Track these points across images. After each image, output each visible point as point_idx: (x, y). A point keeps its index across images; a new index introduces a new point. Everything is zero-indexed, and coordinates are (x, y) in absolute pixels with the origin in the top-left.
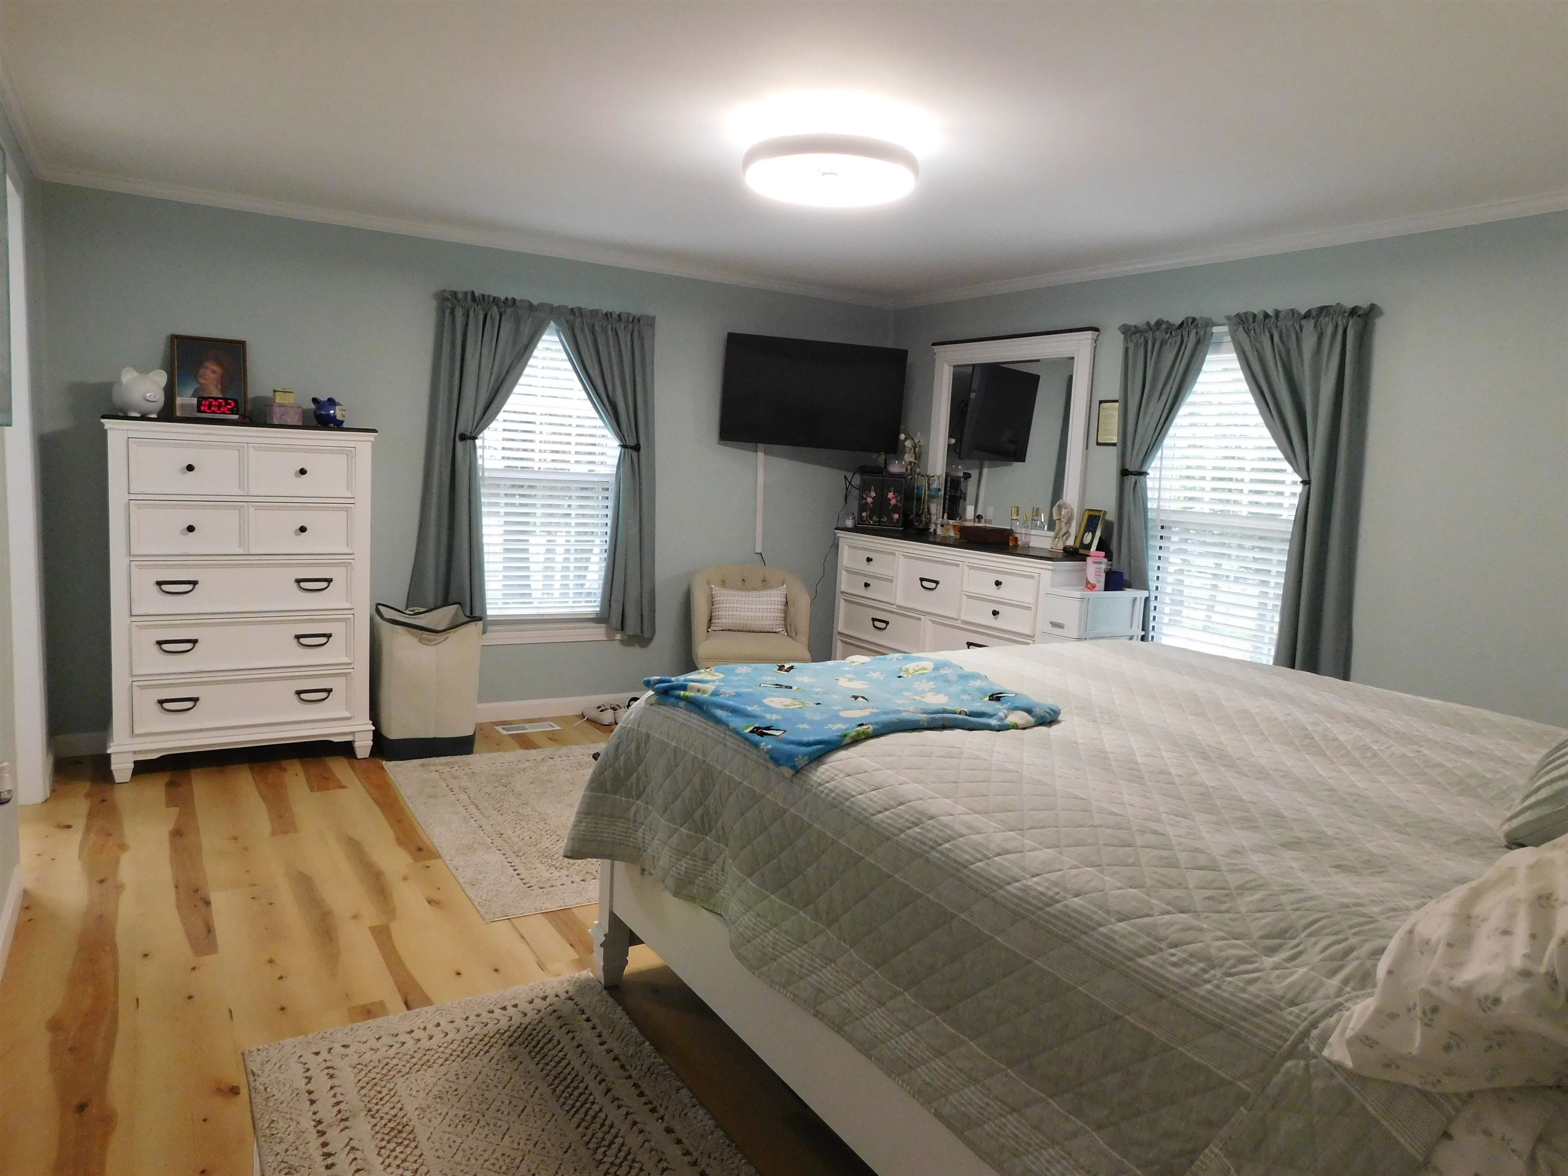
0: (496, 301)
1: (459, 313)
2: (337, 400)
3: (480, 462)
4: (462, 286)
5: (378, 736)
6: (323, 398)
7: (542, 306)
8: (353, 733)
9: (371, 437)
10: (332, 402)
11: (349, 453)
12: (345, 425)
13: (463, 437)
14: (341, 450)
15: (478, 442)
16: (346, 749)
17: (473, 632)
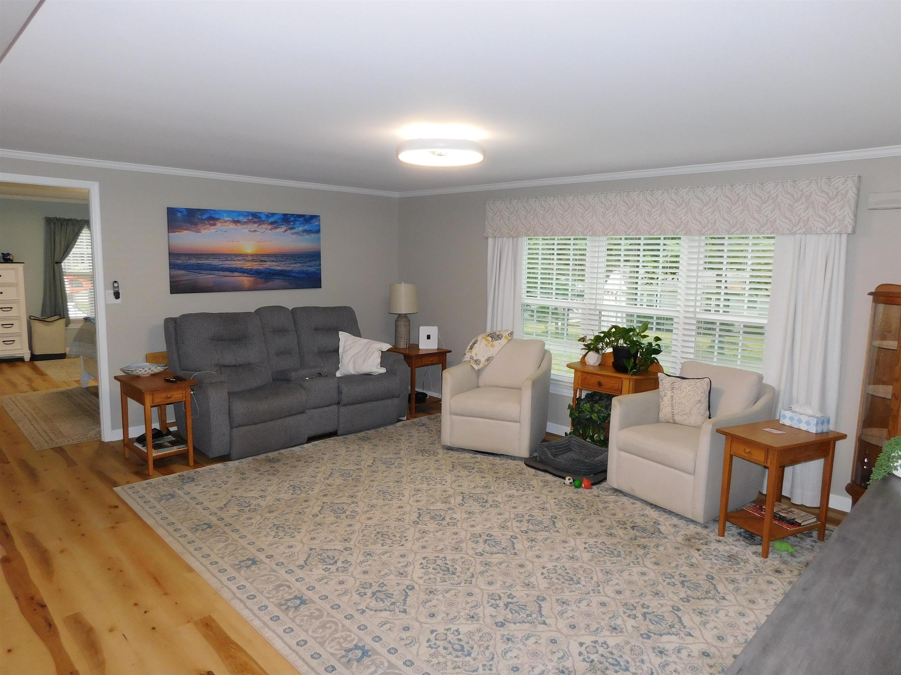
0: (65, 220)
1: (52, 225)
2: (10, 253)
3: (64, 270)
4: (51, 215)
5: (32, 354)
6: (6, 253)
7: (81, 221)
8: (23, 354)
9: (22, 265)
10: (8, 254)
11: (16, 269)
12: (14, 261)
13: (57, 263)
14: (12, 269)
15: (62, 264)
16: (21, 360)
17: (62, 322)
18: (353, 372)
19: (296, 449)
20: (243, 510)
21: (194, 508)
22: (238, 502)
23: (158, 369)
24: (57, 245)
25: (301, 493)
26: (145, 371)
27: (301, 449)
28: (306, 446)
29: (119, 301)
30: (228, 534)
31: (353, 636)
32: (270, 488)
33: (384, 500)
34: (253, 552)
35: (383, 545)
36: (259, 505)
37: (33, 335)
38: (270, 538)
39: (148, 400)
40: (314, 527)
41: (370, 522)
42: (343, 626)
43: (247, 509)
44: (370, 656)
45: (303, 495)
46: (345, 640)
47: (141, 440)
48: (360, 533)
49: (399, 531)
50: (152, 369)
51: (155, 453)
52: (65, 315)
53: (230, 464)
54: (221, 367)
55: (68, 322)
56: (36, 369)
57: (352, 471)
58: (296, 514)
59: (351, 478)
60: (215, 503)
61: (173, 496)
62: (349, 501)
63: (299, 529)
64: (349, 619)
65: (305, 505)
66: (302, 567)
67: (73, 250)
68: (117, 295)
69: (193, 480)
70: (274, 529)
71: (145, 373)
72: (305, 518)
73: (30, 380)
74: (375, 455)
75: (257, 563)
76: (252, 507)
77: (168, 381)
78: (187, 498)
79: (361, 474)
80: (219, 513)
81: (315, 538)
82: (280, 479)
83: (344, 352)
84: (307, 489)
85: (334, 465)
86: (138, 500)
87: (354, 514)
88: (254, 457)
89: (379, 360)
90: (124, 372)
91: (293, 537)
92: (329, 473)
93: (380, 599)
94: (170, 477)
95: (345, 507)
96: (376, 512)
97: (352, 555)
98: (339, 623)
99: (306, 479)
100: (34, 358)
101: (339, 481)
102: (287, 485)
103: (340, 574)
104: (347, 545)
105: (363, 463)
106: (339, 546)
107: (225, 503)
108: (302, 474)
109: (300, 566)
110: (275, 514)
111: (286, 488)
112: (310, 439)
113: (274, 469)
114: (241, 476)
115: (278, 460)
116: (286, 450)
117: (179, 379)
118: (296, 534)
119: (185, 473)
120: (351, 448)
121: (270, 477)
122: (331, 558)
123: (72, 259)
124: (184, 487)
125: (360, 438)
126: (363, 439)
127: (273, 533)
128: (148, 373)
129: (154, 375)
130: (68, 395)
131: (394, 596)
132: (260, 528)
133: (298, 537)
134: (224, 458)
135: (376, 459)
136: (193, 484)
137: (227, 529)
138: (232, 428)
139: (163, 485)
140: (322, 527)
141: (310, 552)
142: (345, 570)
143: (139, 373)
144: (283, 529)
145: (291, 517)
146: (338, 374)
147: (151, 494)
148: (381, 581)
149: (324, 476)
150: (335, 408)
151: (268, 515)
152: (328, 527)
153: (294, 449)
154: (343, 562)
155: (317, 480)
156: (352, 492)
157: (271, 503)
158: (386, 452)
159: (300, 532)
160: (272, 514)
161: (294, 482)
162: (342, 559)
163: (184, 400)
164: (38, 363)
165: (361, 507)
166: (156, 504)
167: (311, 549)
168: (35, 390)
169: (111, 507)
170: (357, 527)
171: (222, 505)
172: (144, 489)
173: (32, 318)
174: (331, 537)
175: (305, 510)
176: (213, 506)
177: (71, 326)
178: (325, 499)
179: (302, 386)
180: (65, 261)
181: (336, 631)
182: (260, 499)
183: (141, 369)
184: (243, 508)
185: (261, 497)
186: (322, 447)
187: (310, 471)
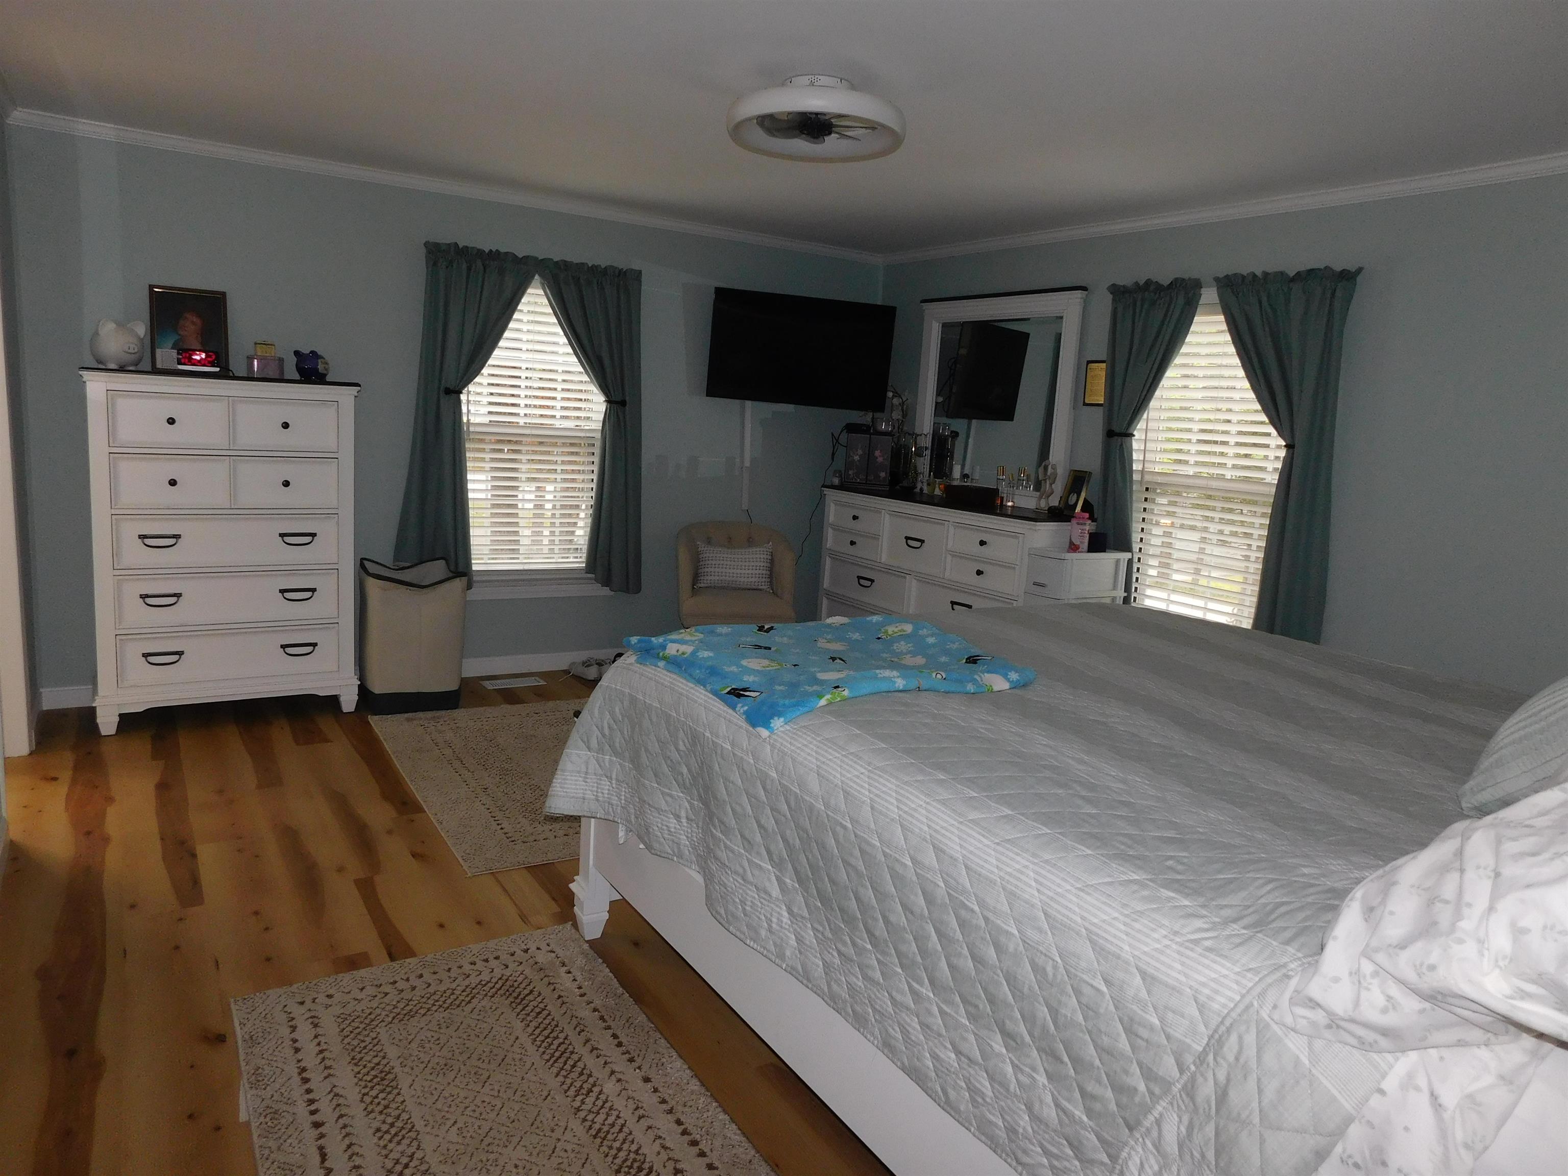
0: (480, 253)
3: (464, 416)
4: (445, 236)
5: (363, 691)
7: (526, 259)
8: (338, 686)
9: (355, 390)
11: (333, 405)
13: (448, 391)
14: (323, 404)
15: (463, 396)
16: (330, 706)
24: (455, 331)
37: (371, 626)
55: (468, 579)
67: (496, 352)
100: (369, 703)
173: (370, 570)
180: (472, 387)
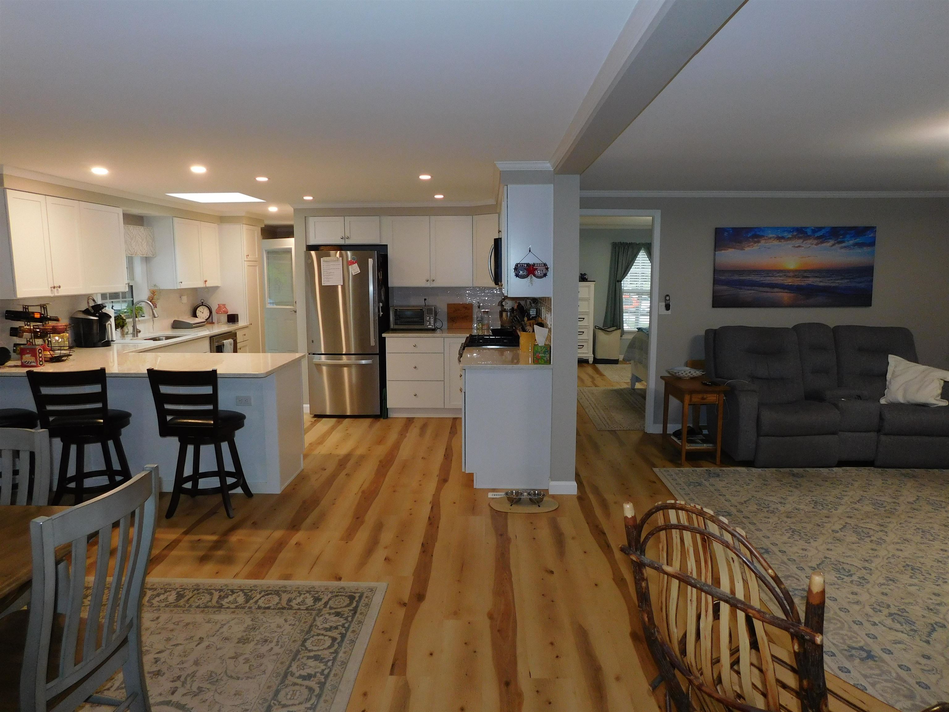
0: (627, 243)
1: (617, 248)
2: (586, 273)
3: (623, 288)
4: (617, 241)
5: (594, 358)
6: (583, 273)
9: (594, 283)
10: (585, 274)
11: (589, 287)
12: (588, 280)
13: (618, 281)
14: (586, 286)
15: (622, 282)
16: (587, 361)
17: (619, 332)
18: (902, 401)
19: (824, 471)
20: (762, 509)
21: (717, 497)
22: (757, 502)
23: (697, 373)
24: (620, 265)
25: (823, 509)
26: (686, 374)
27: (829, 471)
28: (835, 469)
29: (669, 312)
30: (745, 524)
31: (859, 639)
32: (790, 499)
33: (922, 538)
34: (768, 544)
35: (911, 577)
36: (777, 509)
37: (597, 341)
38: (785, 538)
39: (687, 398)
40: (832, 541)
41: (899, 553)
42: (850, 628)
43: (765, 510)
44: (876, 661)
45: (825, 511)
46: (850, 638)
47: (677, 434)
48: (885, 560)
49: (937, 571)
50: (692, 373)
51: (689, 447)
52: (621, 326)
53: (754, 470)
54: (754, 378)
55: (623, 332)
56: (597, 371)
57: (886, 503)
58: (815, 525)
59: (883, 509)
60: (736, 498)
61: (700, 485)
62: (878, 528)
63: (816, 538)
64: (857, 624)
65: (825, 520)
66: (813, 569)
67: (631, 270)
68: (668, 307)
69: (718, 476)
70: (790, 531)
71: (685, 375)
72: (823, 531)
73: (593, 378)
74: (919, 494)
75: (770, 553)
76: (771, 509)
77: (705, 384)
78: (712, 489)
79: (897, 508)
80: (739, 507)
81: (831, 550)
82: (801, 492)
83: (894, 376)
84: (829, 507)
85: (865, 493)
86: (672, 481)
87: (881, 541)
88: (778, 469)
89: (939, 391)
90: (669, 373)
91: (808, 543)
92: (858, 499)
93: (897, 621)
94: (698, 469)
95: (872, 533)
96: (909, 546)
97: (871, 575)
98: (846, 624)
99: (830, 499)
100: (596, 361)
101: (869, 508)
102: (809, 499)
103: (853, 586)
104: (867, 565)
105: (902, 498)
106: (859, 564)
107: (745, 500)
108: (827, 494)
109: (812, 567)
110: (793, 520)
111: (807, 501)
112: (841, 464)
113: (797, 483)
114: (763, 482)
115: (802, 477)
116: (812, 469)
117: (714, 384)
118: (811, 541)
119: (711, 469)
120: (889, 482)
121: (791, 489)
122: (847, 570)
123: (629, 278)
124: (710, 480)
125: (903, 474)
126: (905, 475)
127: (788, 535)
128: (689, 376)
129: (693, 379)
130: (619, 393)
131: (916, 625)
132: (776, 527)
133: (814, 544)
134: (749, 464)
135: (920, 498)
136: (718, 479)
137: (744, 520)
138: (759, 435)
139: (692, 475)
140: (840, 543)
141: (824, 559)
142: (860, 584)
143: (681, 375)
144: (799, 533)
145: (809, 526)
146: (883, 401)
147: (682, 479)
148: (903, 607)
149: (851, 500)
150: (873, 435)
151: (785, 519)
152: (848, 544)
153: (821, 469)
154: (859, 578)
155: (843, 502)
156: (883, 521)
157: (790, 510)
158: (936, 494)
159: (816, 541)
160: (789, 519)
161: (817, 498)
162: (859, 574)
163: (717, 403)
164: (600, 367)
165: (891, 537)
166: (686, 487)
167: (826, 558)
168: (596, 386)
169: (650, 481)
170: (882, 553)
171: (742, 501)
172: (677, 474)
173: (597, 328)
174: (849, 553)
175: (825, 524)
176: (734, 500)
177: (624, 337)
178: (848, 520)
179: (836, 406)
180: (625, 280)
181: (841, 628)
182: (779, 505)
183: (682, 372)
184: (762, 508)
185: (781, 503)
186: (854, 474)
187: (836, 492)
